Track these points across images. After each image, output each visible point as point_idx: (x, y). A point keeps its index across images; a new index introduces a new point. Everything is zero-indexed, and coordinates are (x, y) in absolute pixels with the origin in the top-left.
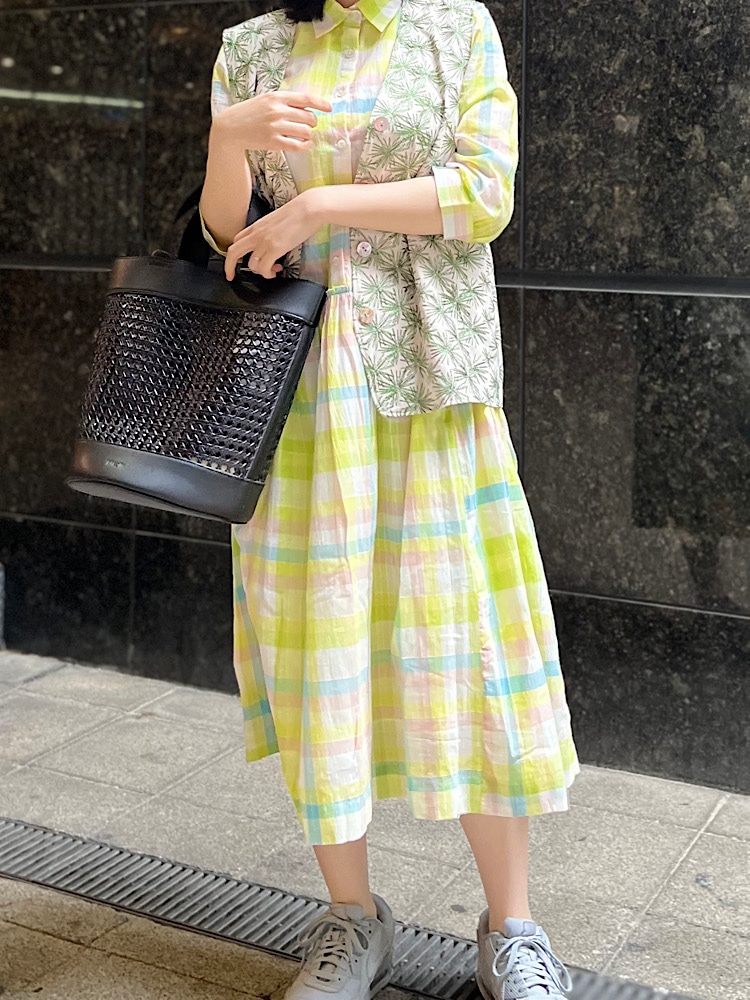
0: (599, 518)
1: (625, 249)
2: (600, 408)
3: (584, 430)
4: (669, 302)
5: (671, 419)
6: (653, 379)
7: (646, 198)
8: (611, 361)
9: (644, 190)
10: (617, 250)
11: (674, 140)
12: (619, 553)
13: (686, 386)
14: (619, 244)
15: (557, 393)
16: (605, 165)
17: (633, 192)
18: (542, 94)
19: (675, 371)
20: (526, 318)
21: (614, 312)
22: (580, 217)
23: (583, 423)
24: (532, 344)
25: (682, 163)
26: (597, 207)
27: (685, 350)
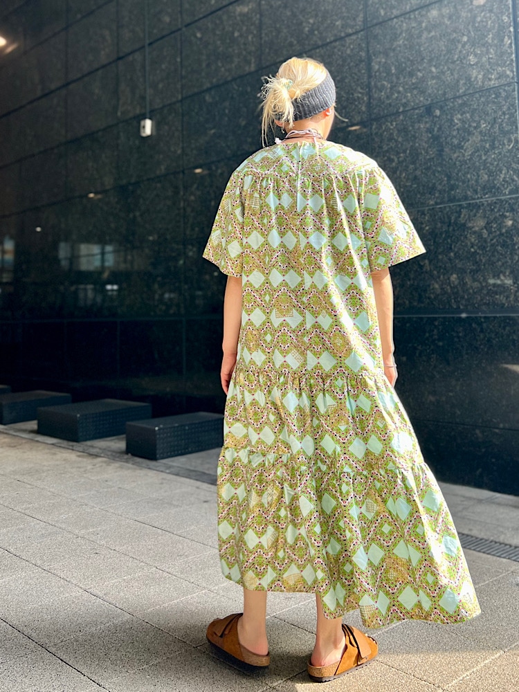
1: (407, 302)
4: (421, 319)
5: (424, 358)
6: (418, 345)
7: (413, 285)
9: (412, 282)
10: (405, 303)
11: (419, 265)
13: (428, 347)
14: (405, 300)
16: (400, 275)
17: (409, 283)
25: (422, 273)
27: (427, 335)
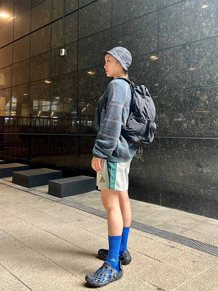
0: (170, 171)
2: (169, 155)
3: (168, 158)
4: (178, 139)
5: (179, 156)
8: (171, 148)
10: (171, 132)
12: (172, 176)
13: (181, 152)
15: (164, 153)
18: (161, 109)
19: (179, 149)
20: (160, 142)
21: (171, 141)
22: (166, 127)
23: (167, 157)
24: (160, 146)
26: (168, 125)
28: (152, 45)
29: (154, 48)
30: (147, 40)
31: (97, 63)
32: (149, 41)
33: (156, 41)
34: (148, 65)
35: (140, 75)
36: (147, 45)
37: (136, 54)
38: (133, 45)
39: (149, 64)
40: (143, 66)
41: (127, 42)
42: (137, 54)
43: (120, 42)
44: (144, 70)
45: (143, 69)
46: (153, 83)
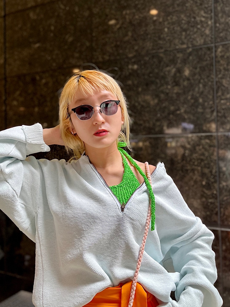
28: (197, 32)
29: (202, 36)
30: (183, 20)
31: (54, 64)
32: (188, 22)
33: (207, 23)
34: (187, 73)
35: (167, 94)
36: (185, 30)
37: (153, 49)
38: (146, 30)
39: (191, 71)
40: (175, 74)
41: (130, 22)
42: (158, 49)
43: (112, 22)
44: (177, 84)
45: (175, 81)
46: (202, 113)
